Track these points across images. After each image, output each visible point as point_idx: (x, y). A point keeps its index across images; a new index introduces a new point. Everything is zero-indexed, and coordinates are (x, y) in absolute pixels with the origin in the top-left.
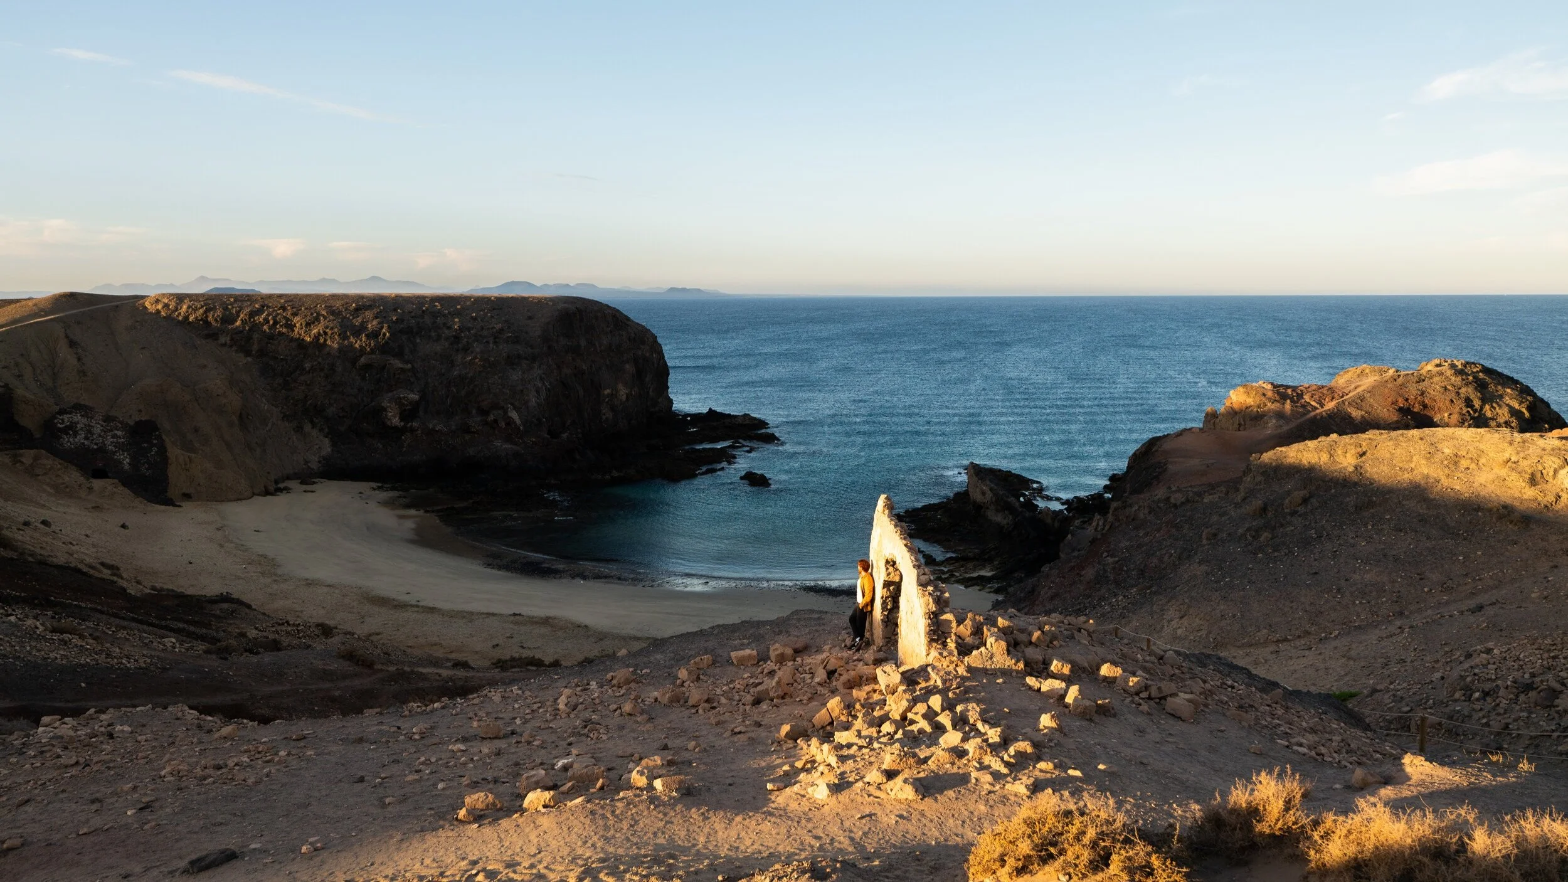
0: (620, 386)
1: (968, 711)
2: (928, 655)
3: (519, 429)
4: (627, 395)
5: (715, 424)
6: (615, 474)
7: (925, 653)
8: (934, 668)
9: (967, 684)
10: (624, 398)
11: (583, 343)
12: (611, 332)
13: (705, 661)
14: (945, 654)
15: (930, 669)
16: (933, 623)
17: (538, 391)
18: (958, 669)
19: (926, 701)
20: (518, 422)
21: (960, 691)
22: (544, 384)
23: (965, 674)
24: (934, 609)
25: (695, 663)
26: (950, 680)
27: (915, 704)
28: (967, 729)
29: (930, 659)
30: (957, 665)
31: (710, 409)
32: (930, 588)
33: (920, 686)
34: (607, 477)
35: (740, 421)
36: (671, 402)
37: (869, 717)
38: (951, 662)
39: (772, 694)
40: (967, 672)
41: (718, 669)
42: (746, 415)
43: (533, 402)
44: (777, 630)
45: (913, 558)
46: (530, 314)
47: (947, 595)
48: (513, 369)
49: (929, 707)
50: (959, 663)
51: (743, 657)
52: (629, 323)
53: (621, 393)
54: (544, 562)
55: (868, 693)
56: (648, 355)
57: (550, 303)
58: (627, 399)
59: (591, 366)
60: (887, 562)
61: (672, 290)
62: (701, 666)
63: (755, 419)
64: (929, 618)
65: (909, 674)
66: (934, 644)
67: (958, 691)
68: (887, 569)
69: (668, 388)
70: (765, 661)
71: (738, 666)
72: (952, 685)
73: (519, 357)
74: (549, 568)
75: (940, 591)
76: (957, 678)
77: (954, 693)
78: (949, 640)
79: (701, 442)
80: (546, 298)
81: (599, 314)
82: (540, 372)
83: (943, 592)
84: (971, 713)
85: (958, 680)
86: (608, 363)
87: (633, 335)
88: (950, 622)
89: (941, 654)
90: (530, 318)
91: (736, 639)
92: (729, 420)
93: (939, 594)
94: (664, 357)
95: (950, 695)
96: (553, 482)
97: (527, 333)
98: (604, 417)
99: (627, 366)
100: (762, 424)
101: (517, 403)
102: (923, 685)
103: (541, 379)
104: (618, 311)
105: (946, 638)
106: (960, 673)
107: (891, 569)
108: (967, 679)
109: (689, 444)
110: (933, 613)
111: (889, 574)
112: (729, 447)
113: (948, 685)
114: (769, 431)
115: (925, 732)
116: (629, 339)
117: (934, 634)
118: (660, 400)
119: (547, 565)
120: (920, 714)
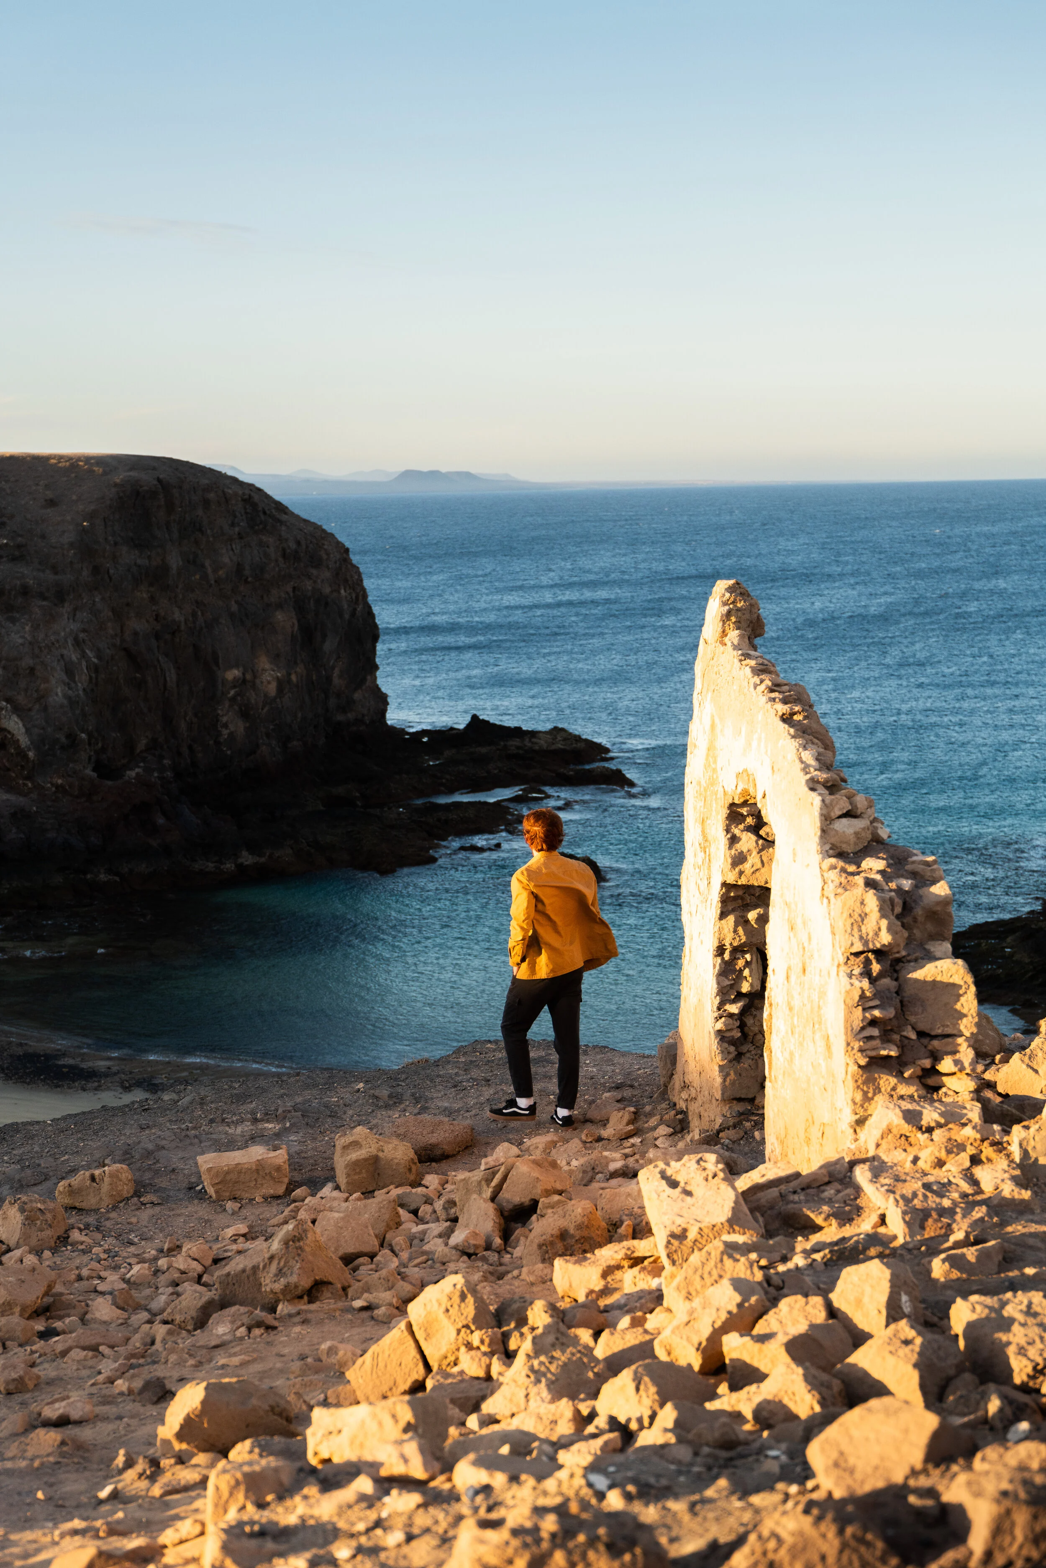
0: (264, 662)
1: (1006, 1324)
2: (861, 1122)
3: (25, 756)
4: (280, 682)
5: (484, 750)
6: (247, 859)
7: (848, 1117)
8: (878, 1167)
9: (1016, 1229)
10: (272, 689)
11: (174, 561)
12: (240, 536)
13: (105, 1187)
14: (930, 1116)
15: (861, 1175)
16: (881, 997)
17: (69, 671)
18: (979, 1172)
19: (825, 1289)
20: (24, 740)
21: (983, 1256)
22: (84, 655)
23: (1009, 1190)
24: (885, 938)
25: (72, 1191)
26: (942, 1212)
27: (774, 1302)
28: (994, 1405)
29: (869, 1136)
30: (975, 1160)
31: (475, 718)
32: (874, 865)
33: (815, 1238)
34: (229, 866)
35: (542, 743)
36: (382, 700)
37: (562, 1356)
38: (955, 1147)
39: (270, 1283)
40: (1021, 1182)
41: (149, 1211)
42: (556, 731)
43: (58, 694)
44: (384, 1093)
45: (808, 756)
46: (50, 494)
47: (940, 889)
48: (13, 620)
49: (832, 1312)
50: (988, 1151)
51: (238, 1169)
52: (284, 517)
53: (266, 677)
54: (64, 1055)
55: (608, 1272)
56: (327, 590)
57: (98, 470)
58: (280, 690)
59: (194, 614)
60: (734, 815)
61: (409, 475)
62: (91, 1201)
63: (578, 738)
64: (867, 973)
65: (774, 1192)
66: (887, 1081)
67: (971, 1254)
68: (734, 840)
69: (376, 667)
70: (315, 1185)
71: (218, 1203)
72: (949, 1230)
73: (25, 591)
74: (72, 1067)
75: (914, 875)
76: (971, 1205)
77: (955, 1262)
78: (946, 1065)
79: (451, 791)
80: (88, 459)
81: (211, 496)
82: (74, 626)
83: (923, 879)
84: (1017, 1336)
85: (979, 1212)
86: (234, 608)
87: (293, 545)
88: (952, 990)
89: (912, 1118)
90: (52, 503)
91: (236, 1123)
92: (516, 742)
93: (907, 884)
94: (365, 595)
95: (939, 1268)
96: (103, 877)
97: (43, 537)
98: (225, 732)
99: (280, 616)
100: (598, 751)
101: (21, 699)
102: (831, 1232)
103: (77, 643)
104: (259, 490)
105: (936, 1057)
106: (988, 1187)
107: (747, 841)
108: (1020, 1209)
109: (422, 794)
110: (879, 953)
111: (739, 860)
112: (516, 799)
113: (929, 1233)
114: (612, 766)
115: (792, 1417)
116: (284, 555)
117: (886, 1038)
118: (357, 696)
119: (71, 1062)
120: (782, 1339)
